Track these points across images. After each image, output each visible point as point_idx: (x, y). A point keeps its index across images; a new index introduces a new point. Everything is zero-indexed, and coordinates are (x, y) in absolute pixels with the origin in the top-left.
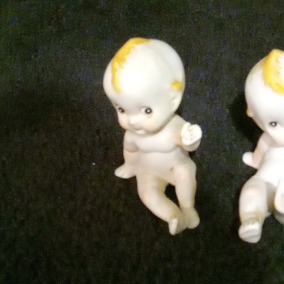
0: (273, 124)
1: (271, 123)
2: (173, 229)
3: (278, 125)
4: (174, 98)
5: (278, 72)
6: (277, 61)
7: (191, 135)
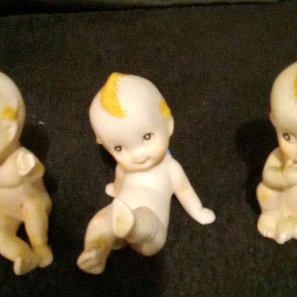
0: (118, 149)
1: (116, 148)
2: (17, 269)
3: (123, 150)
4: (8, 128)
5: (115, 95)
6: (115, 84)
7: (25, 165)
